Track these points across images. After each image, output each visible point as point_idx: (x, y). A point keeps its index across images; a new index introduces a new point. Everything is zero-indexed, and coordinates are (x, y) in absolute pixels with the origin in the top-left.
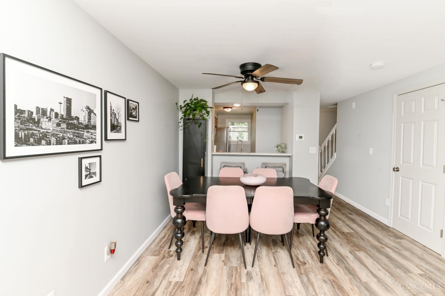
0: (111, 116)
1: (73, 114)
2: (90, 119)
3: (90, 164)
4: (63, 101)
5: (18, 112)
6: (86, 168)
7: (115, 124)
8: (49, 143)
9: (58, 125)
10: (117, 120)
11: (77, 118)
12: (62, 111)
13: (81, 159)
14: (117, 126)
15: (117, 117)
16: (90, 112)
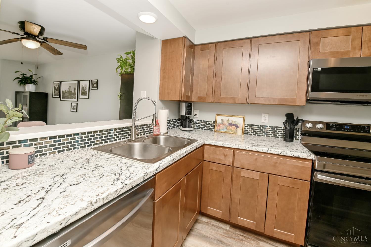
0: (82, 89)
1: (71, 91)
2: (74, 91)
3: (74, 105)
4: (69, 87)
5: (63, 92)
6: (73, 106)
7: (84, 92)
8: (66, 98)
9: (68, 94)
10: (85, 90)
11: (72, 91)
12: (68, 90)
13: (72, 103)
14: (84, 93)
15: (85, 89)
16: (75, 89)
